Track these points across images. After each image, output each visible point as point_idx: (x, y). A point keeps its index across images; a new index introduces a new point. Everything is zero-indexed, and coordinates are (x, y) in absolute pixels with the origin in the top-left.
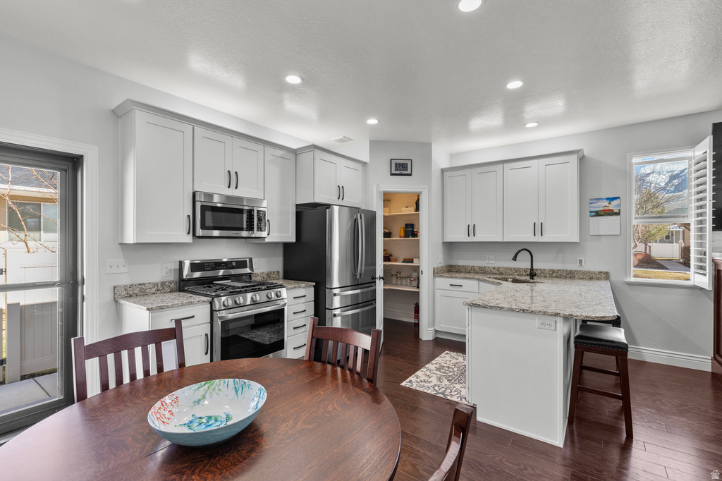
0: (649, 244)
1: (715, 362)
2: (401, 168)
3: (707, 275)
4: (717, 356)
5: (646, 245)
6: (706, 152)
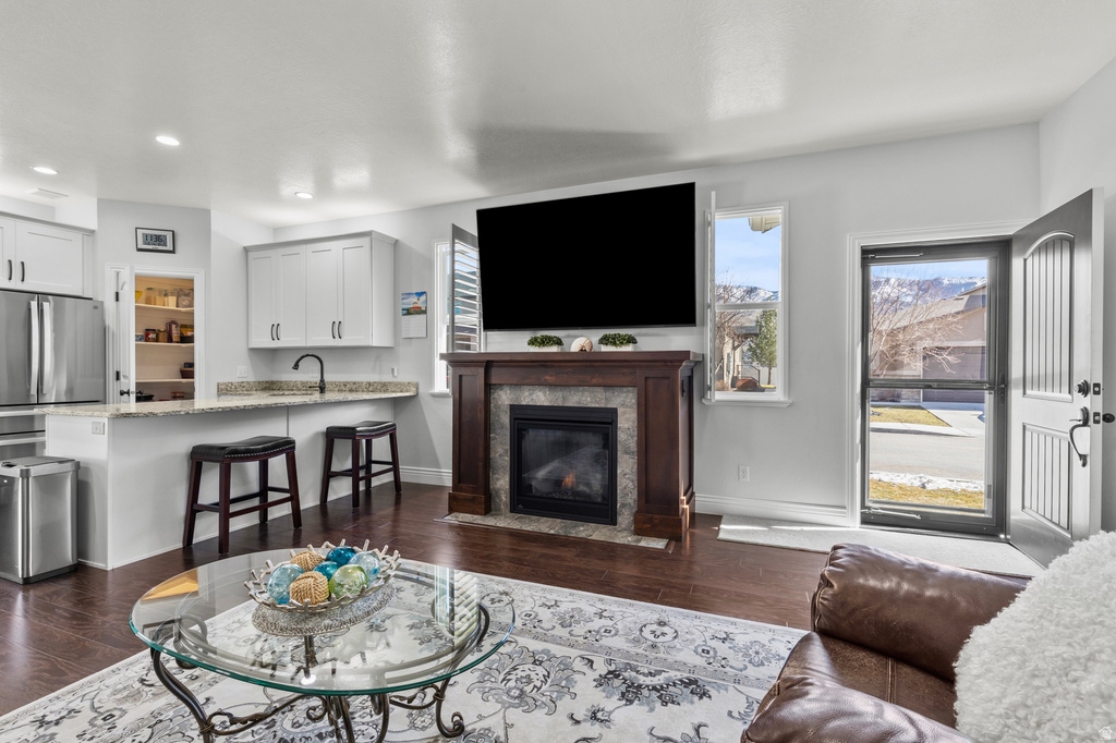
2: (157, 242)
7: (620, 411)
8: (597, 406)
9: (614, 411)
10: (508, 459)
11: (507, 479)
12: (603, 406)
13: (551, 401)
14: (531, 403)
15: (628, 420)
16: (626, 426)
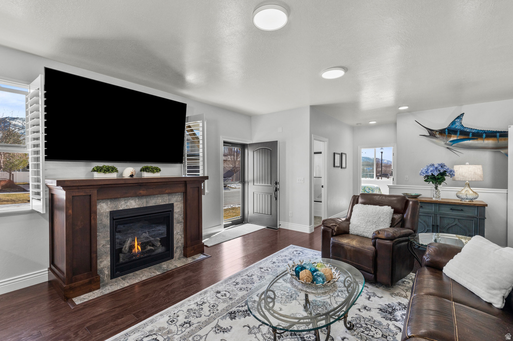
0: (13, 173)
1: (50, 271)
3: (42, 200)
4: (52, 266)
5: (10, 173)
6: (39, 89)
7: (175, 205)
8: (165, 203)
9: (172, 204)
10: (109, 246)
11: (109, 259)
12: (167, 203)
13: (139, 205)
14: (126, 208)
15: (178, 207)
16: (178, 211)
